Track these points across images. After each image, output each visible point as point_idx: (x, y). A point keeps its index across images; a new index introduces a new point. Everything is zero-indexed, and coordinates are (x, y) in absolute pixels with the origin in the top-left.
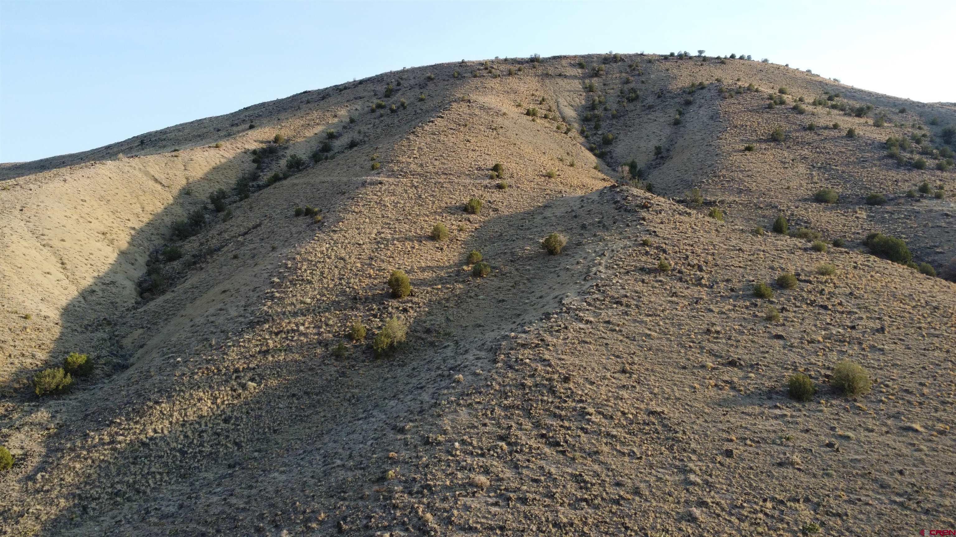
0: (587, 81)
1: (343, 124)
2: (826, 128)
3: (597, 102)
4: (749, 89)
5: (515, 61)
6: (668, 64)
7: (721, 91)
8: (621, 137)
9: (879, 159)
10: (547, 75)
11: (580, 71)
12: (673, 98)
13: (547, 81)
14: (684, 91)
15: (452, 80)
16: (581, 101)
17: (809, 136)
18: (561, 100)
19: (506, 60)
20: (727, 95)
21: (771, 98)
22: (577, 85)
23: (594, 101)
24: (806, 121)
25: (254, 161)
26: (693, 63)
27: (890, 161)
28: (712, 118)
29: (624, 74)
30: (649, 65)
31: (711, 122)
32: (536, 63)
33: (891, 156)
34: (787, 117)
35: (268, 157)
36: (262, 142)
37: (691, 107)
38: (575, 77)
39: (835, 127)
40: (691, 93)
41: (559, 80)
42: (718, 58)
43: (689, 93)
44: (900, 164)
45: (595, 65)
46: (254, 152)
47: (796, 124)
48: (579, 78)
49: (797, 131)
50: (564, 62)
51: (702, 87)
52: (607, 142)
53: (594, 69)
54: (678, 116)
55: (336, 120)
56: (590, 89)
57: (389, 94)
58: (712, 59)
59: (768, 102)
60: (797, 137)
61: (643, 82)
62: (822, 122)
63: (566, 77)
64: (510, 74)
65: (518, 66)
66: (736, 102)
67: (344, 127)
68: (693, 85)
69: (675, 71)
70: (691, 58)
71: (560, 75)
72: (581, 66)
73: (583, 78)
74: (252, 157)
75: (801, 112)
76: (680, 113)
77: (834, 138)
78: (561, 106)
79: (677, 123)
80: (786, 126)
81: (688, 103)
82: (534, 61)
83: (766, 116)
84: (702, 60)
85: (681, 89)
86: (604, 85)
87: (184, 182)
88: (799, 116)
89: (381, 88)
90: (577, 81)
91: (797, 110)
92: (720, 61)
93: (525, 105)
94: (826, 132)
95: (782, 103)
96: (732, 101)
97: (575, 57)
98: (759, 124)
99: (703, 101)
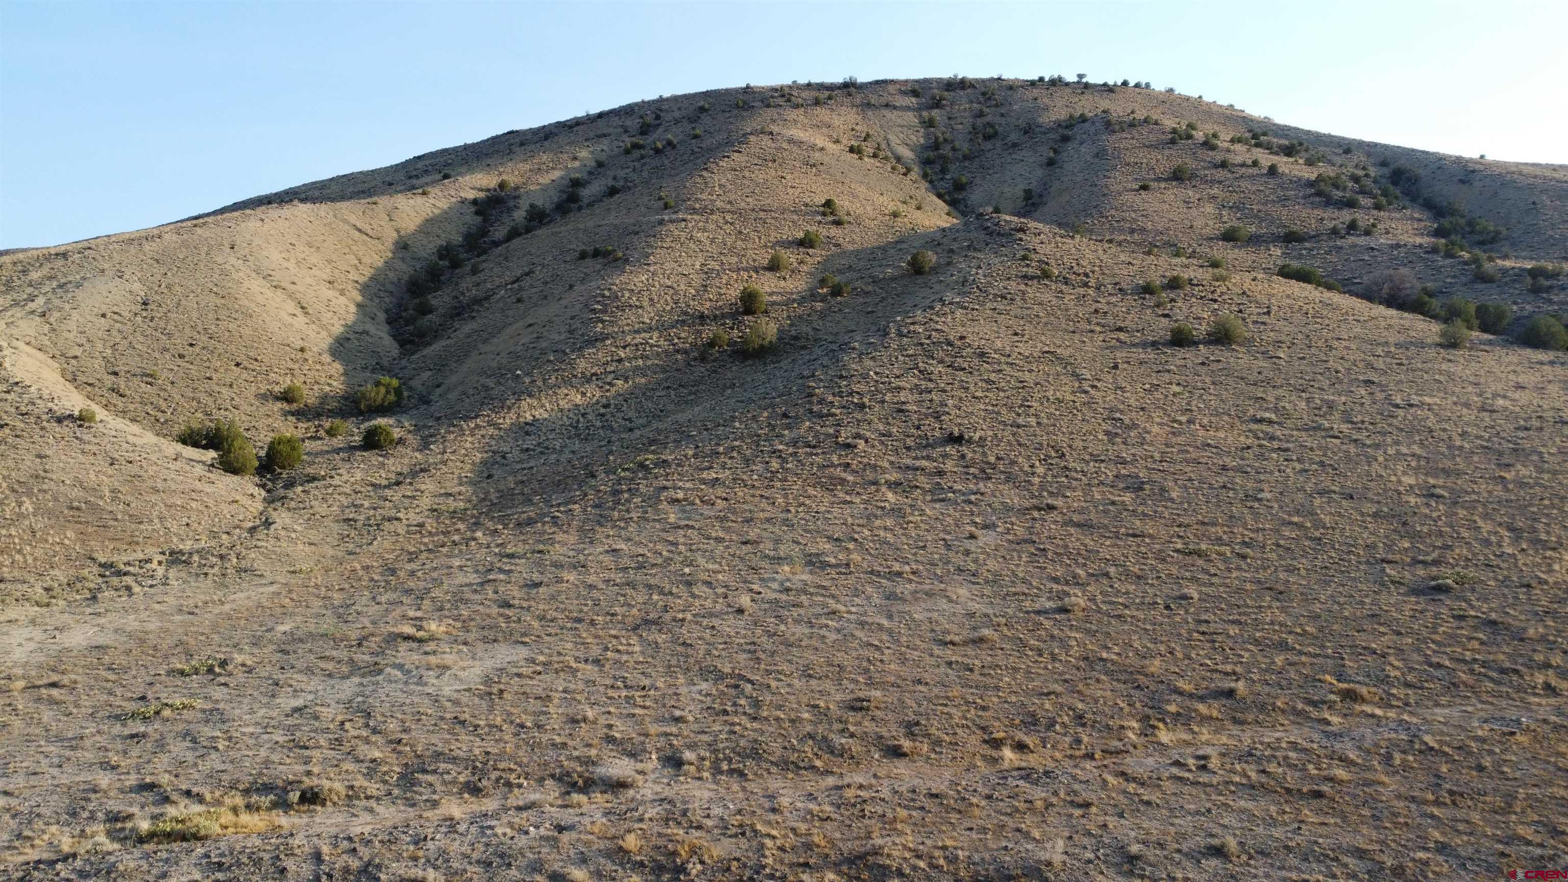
0: (925, 114)
1: (588, 169)
2: (1243, 165)
3: (941, 139)
4: (1146, 121)
5: (822, 87)
6: (1036, 92)
7: (1108, 124)
8: (978, 181)
9: (1304, 197)
10: (869, 105)
11: (914, 100)
12: (1045, 133)
13: (870, 113)
14: (1059, 125)
15: (735, 112)
16: (918, 138)
17: (1221, 174)
18: (891, 137)
19: (809, 85)
20: (1117, 127)
21: (1174, 131)
22: (911, 118)
23: (937, 138)
24: (1219, 157)
25: (477, 213)
26: (1070, 90)
27: (1317, 199)
28: (1097, 155)
29: (975, 105)
30: (1009, 93)
31: (1097, 160)
32: (852, 90)
33: (1319, 194)
34: (1194, 154)
35: (494, 208)
36: (481, 190)
37: (1069, 144)
38: (908, 108)
39: (1255, 163)
40: (1069, 126)
41: (886, 112)
42: (1105, 85)
43: (1067, 127)
44: (1329, 202)
45: (936, 91)
46: (475, 202)
47: (1205, 161)
48: (914, 110)
49: (1205, 169)
51: (1083, 119)
52: (959, 187)
53: (933, 98)
54: (1052, 154)
55: (577, 164)
56: (930, 124)
57: (644, 130)
58: (1096, 86)
59: (1170, 136)
60: (1206, 176)
61: (1002, 115)
62: (1239, 159)
63: (895, 108)
64: (817, 102)
65: (827, 93)
66: (1129, 136)
67: (590, 173)
68: (1071, 117)
69: (1046, 100)
70: (1067, 84)
71: (887, 105)
72: (915, 94)
73: (919, 109)
74: (473, 209)
75: (1213, 148)
76: (1055, 151)
77: (1252, 177)
78: (893, 144)
79: (1051, 163)
80: (1191, 164)
81: (1065, 139)
82: (848, 87)
83: (1167, 152)
84: (1083, 87)
85: (1055, 122)
86: (949, 118)
88: (1210, 153)
89: (633, 123)
90: (910, 114)
91: (1208, 145)
92: (1108, 89)
93: (845, 141)
94: (1244, 170)
95: (1190, 137)
96: (1124, 135)
97: (907, 81)
98: (1158, 161)
99: (1085, 136)
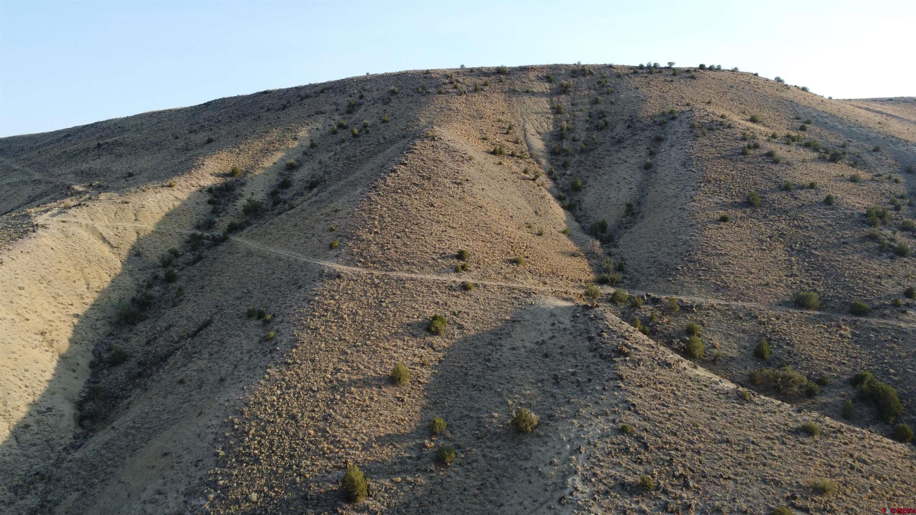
0: (555, 99)
3: (565, 128)
5: (481, 73)
11: (547, 85)
13: (514, 99)
15: (416, 96)
18: (528, 127)
22: (544, 104)
23: (562, 126)
25: (210, 202)
29: (592, 92)
32: (503, 75)
35: (225, 195)
36: (218, 176)
38: (543, 94)
46: (210, 190)
48: (547, 95)
50: (532, 75)
53: (562, 84)
56: (557, 111)
61: (612, 103)
63: (533, 94)
64: (476, 89)
65: (484, 79)
71: (527, 92)
72: (549, 79)
73: (551, 95)
74: (208, 198)
86: (573, 105)
87: (134, 238)
90: (544, 99)
